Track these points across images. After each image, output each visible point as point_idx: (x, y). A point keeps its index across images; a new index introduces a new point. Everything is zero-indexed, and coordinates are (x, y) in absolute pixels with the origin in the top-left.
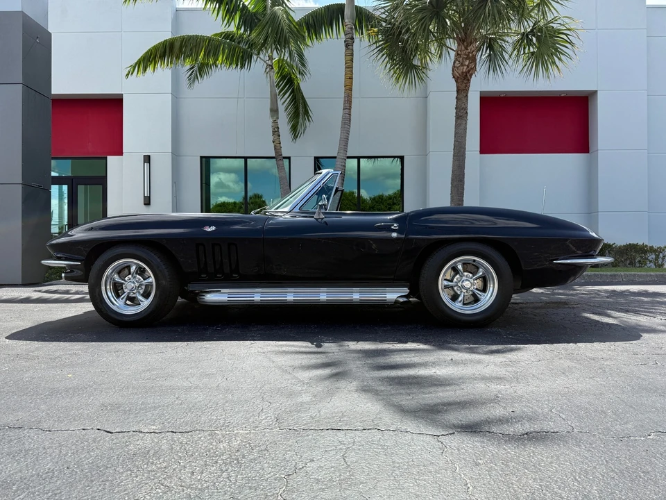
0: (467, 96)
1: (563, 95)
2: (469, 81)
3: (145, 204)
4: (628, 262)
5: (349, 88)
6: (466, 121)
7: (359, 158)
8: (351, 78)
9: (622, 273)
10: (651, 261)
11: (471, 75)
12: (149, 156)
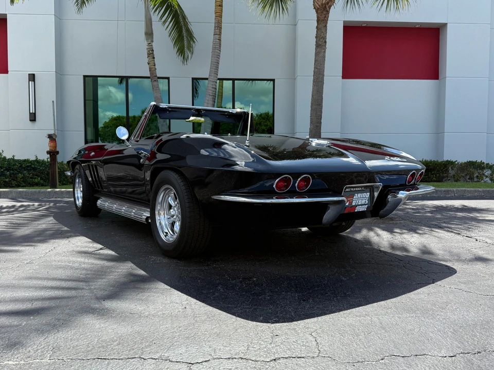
0: (326, 26)
1: (417, 26)
2: (328, 12)
3: (30, 120)
4: (468, 177)
5: (219, 15)
6: (325, 49)
7: (233, 80)
8: (221, 6)
9: (455, 189)
10: (487, 177)
11: (330, 7)
12: (34, 75)
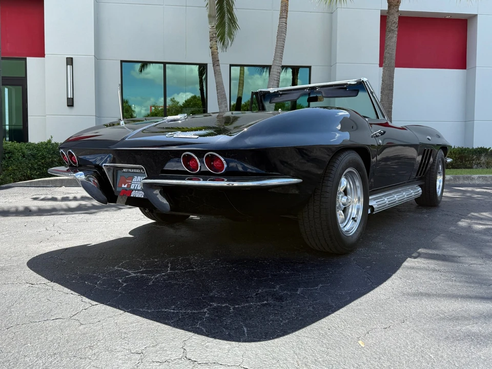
1: (447, 17)
12: (72, 58)
